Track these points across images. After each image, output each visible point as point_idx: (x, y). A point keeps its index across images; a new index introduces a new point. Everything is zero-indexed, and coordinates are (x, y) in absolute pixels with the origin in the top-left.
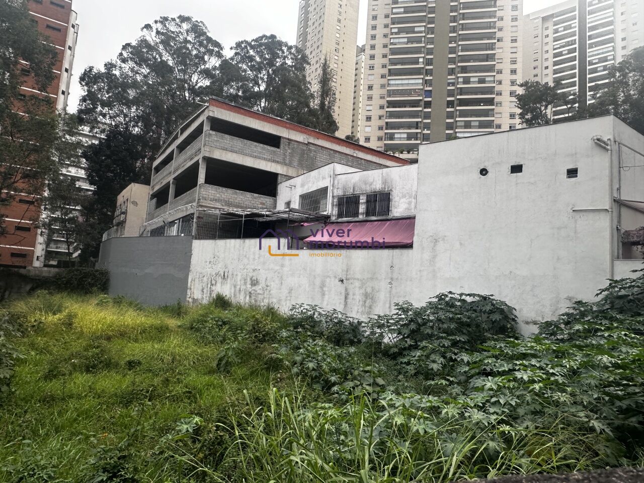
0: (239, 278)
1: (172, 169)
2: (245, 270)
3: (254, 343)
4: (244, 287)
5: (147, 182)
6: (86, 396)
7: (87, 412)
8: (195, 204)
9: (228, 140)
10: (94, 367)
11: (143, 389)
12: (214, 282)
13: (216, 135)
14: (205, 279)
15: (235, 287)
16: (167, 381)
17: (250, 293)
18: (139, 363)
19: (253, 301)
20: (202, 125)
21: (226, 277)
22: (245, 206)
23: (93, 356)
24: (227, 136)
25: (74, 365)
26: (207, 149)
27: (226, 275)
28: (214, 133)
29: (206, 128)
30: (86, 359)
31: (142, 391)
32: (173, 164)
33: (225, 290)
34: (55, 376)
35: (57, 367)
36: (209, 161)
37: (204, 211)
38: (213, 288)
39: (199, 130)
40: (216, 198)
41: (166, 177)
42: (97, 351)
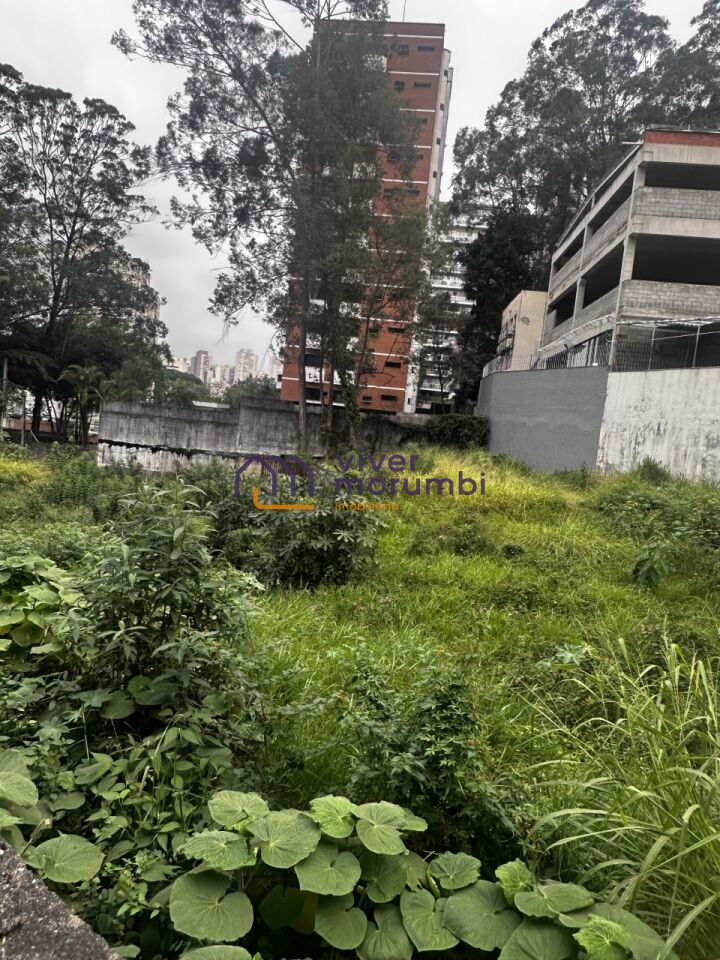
0: (685, 433)
1: (581, 262)
2: (697, 421)
3: (702, 544)
4: (694, 450)
5: (543, 286)
6: (452, 584)
7: (451, 605)
8: (613, 315)
9: (676, 197)
10: (465, 547)
11: (521, 589)
12: (640, 440)
13: (655, 193)
14: (626, 434)
15: (677, 448)
16: (554, 583)
17: (704, 459)
18: (521, 551)
19: (709, 474)
20: (630, 180)
21: (662, 432)
22: (703, 310)
23: (464, 534)
24: (675, 192)
25: (441, 542)
26: (637, 220)
27: (662, 428)
28: (650, 190)
29: (637, 184)
30: (457, 536)
31: (519, 590)
32: (583, 253)
33: (660, 453)
34: (419, 553)
35: (421, 542)
36: (641, 241)
37: (629, 325)
38: (640, 448)
39: (626, 190)
40: (650, 301)
41: (570, 277)
42: (469, 527)
